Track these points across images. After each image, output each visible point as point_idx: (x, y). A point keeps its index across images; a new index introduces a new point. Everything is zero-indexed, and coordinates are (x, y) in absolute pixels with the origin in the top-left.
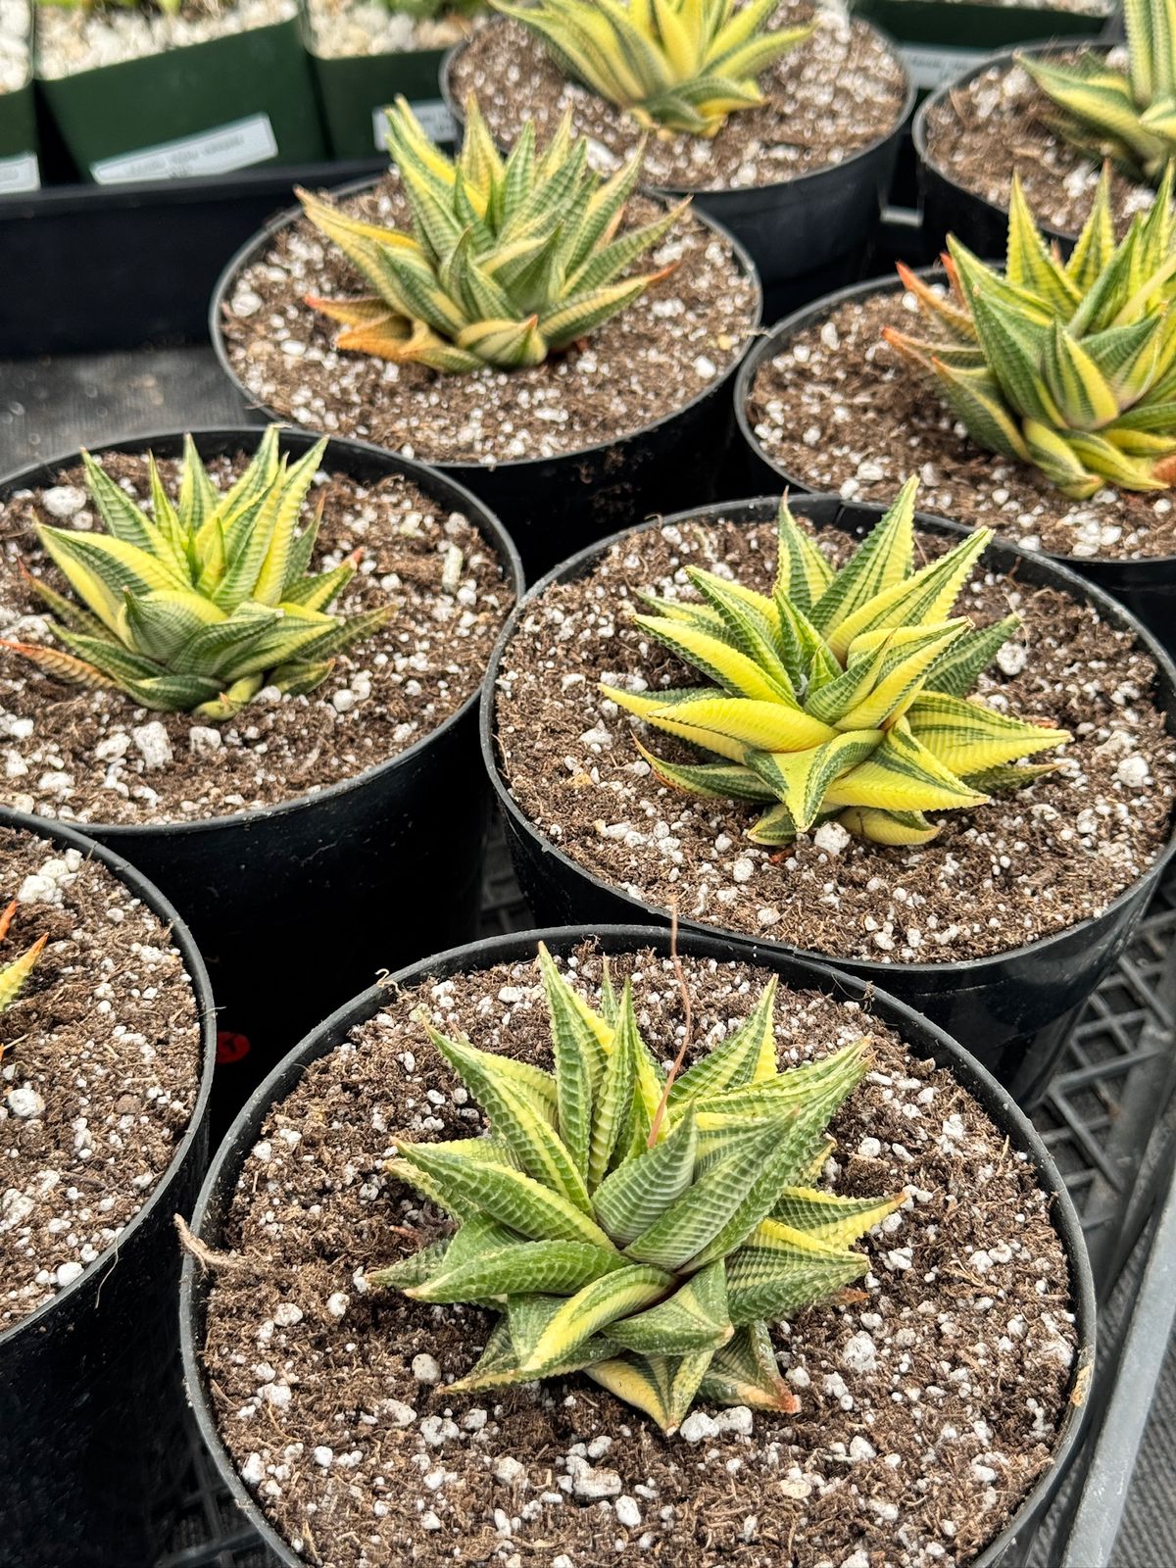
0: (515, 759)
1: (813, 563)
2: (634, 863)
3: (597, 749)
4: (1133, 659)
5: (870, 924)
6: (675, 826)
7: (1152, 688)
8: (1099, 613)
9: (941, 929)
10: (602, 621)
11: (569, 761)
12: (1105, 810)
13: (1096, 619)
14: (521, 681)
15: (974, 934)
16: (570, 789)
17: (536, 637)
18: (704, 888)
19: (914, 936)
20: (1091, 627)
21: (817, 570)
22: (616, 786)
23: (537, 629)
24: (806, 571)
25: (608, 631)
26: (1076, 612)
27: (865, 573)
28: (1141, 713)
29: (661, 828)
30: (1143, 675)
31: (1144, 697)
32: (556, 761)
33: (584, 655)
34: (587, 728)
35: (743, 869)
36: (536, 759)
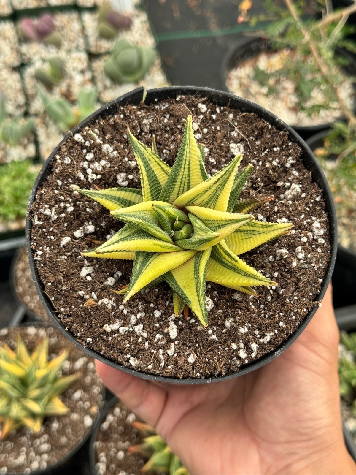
0: (57, 300)
1: (153, 160)
2: (128, 345)
3: (89, 278)
4: (290, 144)
5: (234, 346)
6: (139, 316)
7: (301, 157)
8: (270, 123)
9: (263, 336)
10: (68, 205)
11: (81, 293)
12: (305, 240)
13: (270, 126)
14: (44, 253)
15: (275, 334)
16: (86, 309)
17: (41, 227)
18: (161, 351)
19: (254, 346)
20: (269, 131)
21: (156, 164)
22: (106, 301)
23: (41, 223)
24: (152, 165)
25: (71, 209)
26: (260, 124)
27: (182, 170)
28: (298, 170)
29: (133, 319)
30: (297, 154)
31: (298, 161)
32: (75, 295)
33: (66, 225)
34: (81, 267)
35: (173, 332)
36: (66, 297)
